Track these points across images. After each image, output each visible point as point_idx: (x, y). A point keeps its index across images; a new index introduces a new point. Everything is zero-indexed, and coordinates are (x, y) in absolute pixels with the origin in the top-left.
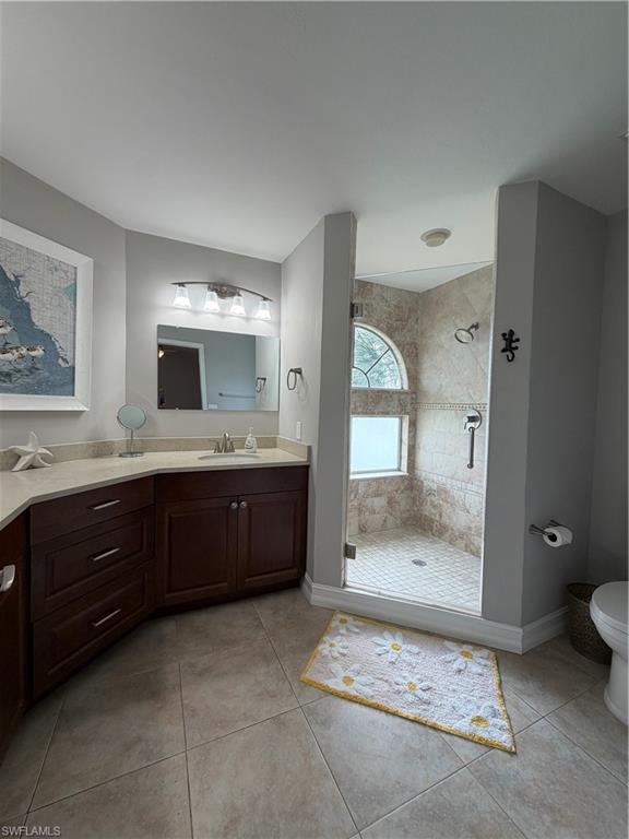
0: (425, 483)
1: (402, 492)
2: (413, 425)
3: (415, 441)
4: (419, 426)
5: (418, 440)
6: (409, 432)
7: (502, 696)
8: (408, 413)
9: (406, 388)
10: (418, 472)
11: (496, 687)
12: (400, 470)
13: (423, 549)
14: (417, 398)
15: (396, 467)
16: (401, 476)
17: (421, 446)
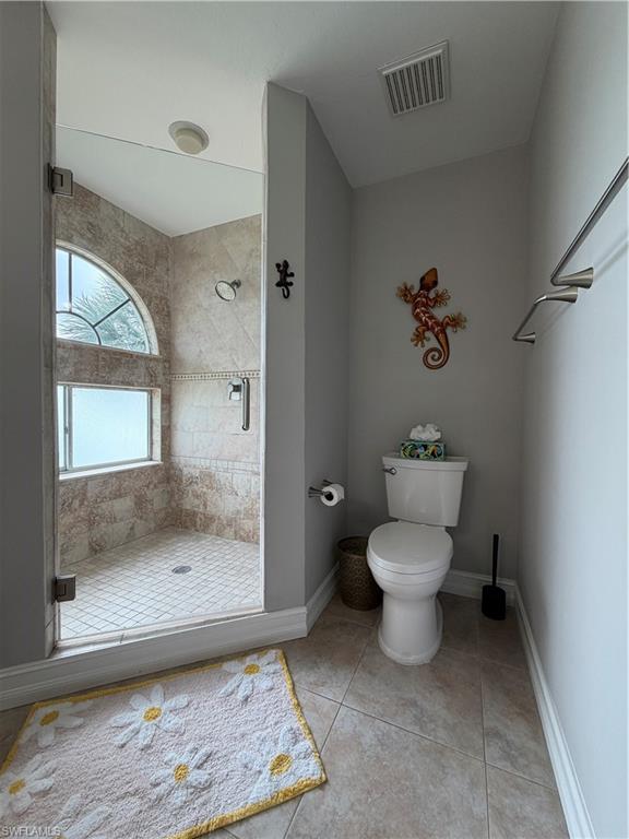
0: (185, 471)
1: (155, 486)
2: (167, 401)
3: (170, 421)
4: (175, 402)
5: (174, 420)
6: (162, 409)
7: (299, 705)
8: (159, 386)
9: (156, 352)
10: (175, 460)
11: (290, 696)
12: (151, 460)
13: (186, 551)
14: (170, 367)
15: (146, 456)
16: (153, 466)
17: (178, 426)
